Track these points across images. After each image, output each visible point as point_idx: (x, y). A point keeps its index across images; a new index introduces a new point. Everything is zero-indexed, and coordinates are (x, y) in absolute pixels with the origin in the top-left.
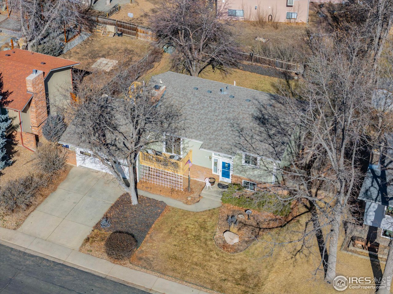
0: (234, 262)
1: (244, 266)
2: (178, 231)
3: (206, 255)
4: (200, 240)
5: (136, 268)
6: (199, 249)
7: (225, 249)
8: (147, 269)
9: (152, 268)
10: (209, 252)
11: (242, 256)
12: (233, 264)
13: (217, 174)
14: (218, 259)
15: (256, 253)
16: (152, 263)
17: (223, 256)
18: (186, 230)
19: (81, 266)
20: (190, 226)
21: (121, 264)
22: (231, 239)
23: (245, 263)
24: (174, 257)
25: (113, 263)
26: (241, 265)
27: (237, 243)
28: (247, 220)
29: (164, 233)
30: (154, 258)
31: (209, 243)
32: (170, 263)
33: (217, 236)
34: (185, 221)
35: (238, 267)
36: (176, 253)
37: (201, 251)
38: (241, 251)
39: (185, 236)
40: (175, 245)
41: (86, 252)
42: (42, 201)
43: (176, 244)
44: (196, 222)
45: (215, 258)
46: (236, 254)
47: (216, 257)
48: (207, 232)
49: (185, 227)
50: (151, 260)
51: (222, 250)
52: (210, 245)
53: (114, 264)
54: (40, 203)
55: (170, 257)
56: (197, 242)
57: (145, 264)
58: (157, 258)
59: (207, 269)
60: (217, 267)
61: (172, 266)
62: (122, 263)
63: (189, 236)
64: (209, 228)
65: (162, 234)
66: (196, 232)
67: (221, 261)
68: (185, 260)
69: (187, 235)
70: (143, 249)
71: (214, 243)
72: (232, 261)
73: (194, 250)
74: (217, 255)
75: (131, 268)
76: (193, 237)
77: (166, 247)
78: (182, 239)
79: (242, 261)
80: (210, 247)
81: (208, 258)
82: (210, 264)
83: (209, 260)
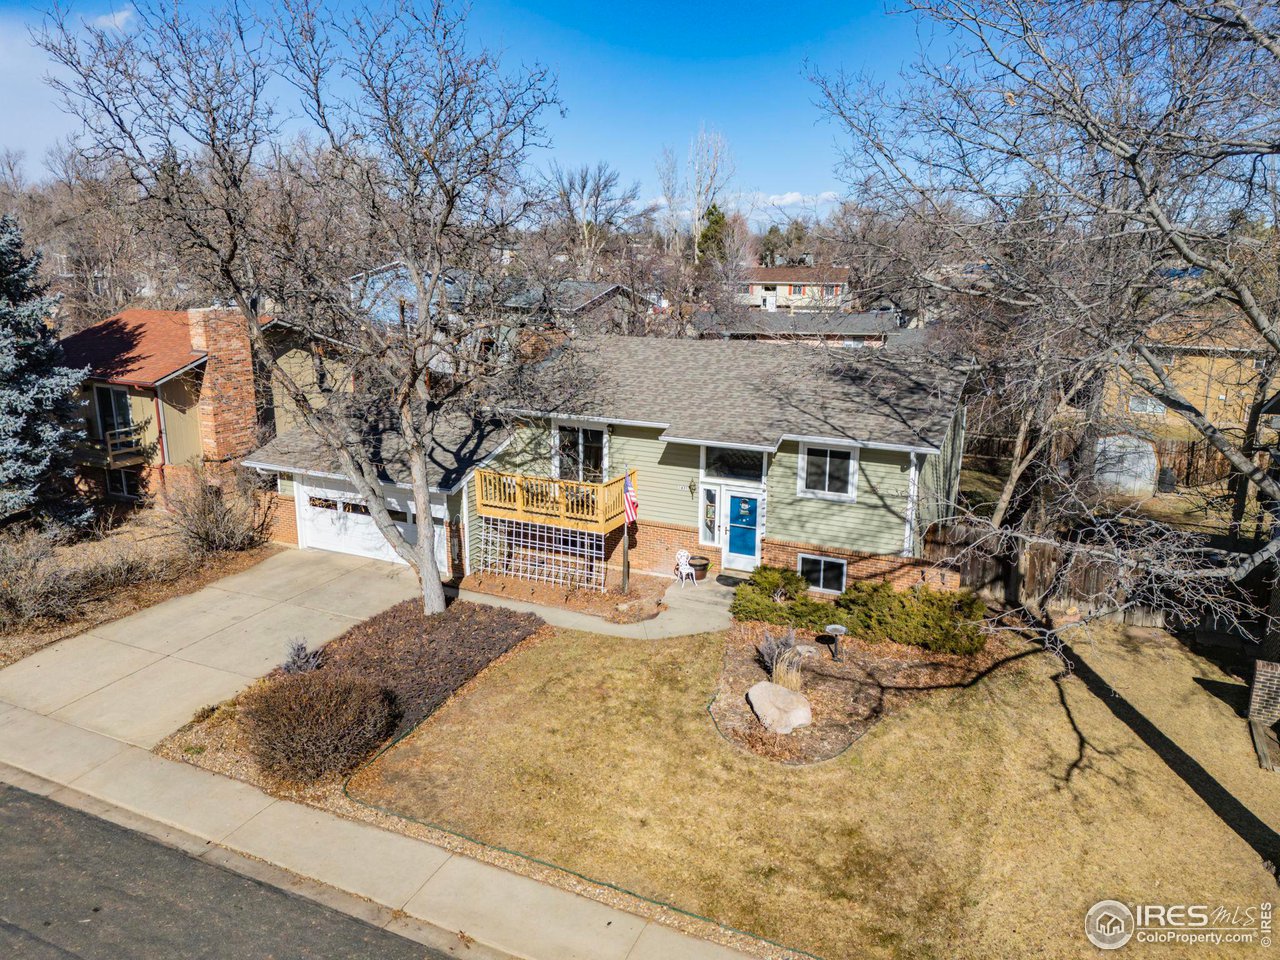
0: (804, 796)
1: (850, 817)
2: (573, 689)
3: (677, 767)
4: (656, 716)
5: (367, 814)
6: (649, 746)
7: (759, 747)
8: (412, 818)
9: (433, 815)
10: (693, 756)
11: (837, 776)
12: (800, 805)
13: (715, 544)
14: (730, 786)
15: (892, 765)
16: (439, 792)
17: (750, 773)
18: (605, 686)
19: (120, 804)
20: (617, 674)
21: (301, 800)
22: (779, 709)
23: (850, 801)
24: (540, 772)
25: (272, 794)
26: (835, 811)
27: (806, 728)
28: (830, 663)
29: (520, 693)
30: (453, 777)
31: (692, 725)
32: (517, 794)
33: (722, 704)
34: (602, 659)
35: (827, 816)
36: (551, 760)
37: (658, 750)
38: (828, 757)
39: (596, 704)
40: (553, 732)
41: (178, 756)
42: (129, 614)
43: (557, 727)
44: (642, 662)
45: (716, 779)
46: (805, 767)
47: (724, 775)
48: (683, 691)
49: (600, 678)
50: (438, 782)
51: (746, 753)
52: (696, 731)
53: (271, 800)
54: (117, 619)
55: (525, 773)
56: (643, 720)
57: (410, 798)
58: (468, 775)
59: (682, 823)
60: (729, 815)
61: (526, 808)
62: (310, 791)
63: (612, 703)
64: (690, 682)
65: (508, 698)
66: (639, 692)
67: (746, 792)
68: (585, 786)
69: (604, 698)
70: (419, 743)
71: (712, 726)
72: (793, 793)
73: (629, 749)
74: (728, 768)
75: (341, 816)
76: (629, 707)
77: (517, 735)
78: (584, 713)
79: (837, 797)
80: (697, 738)
81: (685, 777)
82: (697, 802)
83: (693, 787)
